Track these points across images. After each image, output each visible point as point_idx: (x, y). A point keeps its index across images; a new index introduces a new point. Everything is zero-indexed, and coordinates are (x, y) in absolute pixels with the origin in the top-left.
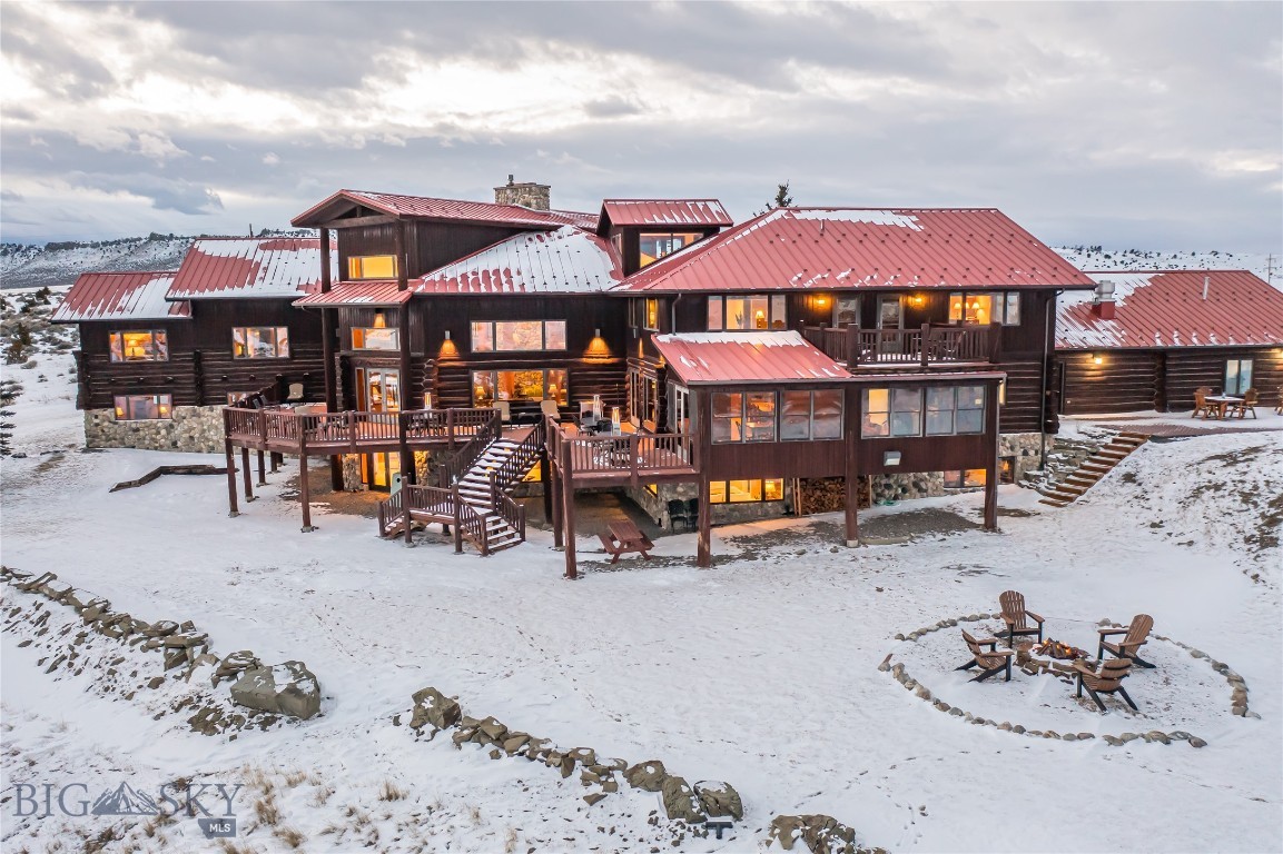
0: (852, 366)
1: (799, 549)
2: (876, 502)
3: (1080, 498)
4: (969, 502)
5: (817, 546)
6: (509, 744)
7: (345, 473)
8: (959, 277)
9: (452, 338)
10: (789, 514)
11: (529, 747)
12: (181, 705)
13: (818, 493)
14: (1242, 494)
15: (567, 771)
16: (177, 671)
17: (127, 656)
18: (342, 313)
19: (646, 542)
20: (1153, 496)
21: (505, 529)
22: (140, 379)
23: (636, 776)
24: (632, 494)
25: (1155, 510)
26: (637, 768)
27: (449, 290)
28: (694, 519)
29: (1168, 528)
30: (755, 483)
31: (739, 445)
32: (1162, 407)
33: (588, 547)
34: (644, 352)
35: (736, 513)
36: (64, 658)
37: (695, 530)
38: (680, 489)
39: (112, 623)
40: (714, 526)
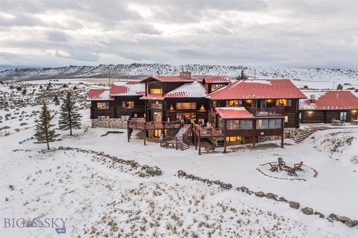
0: (255, 115)
1: (243, 150)
2: (260, 142)
3: (302, 142)
4: (278, 142)
5: (247, 150)
6: (195, 178)
7: (149, 133)
8: (278, 96)
9: (173, 107)
10: (242, 144)
11: (199, 179)
12: (137, 173)
13: (248, 140)
14: (333, 141)
15: (205, 182)
16: (134, 168)
17: (124, 166)
18: (149, 101)
19: (214, 149)
20: (316, 142)
21: (185, 146)
22: (104, 113)
23: (215, 183)
24: (209, 139)
25: (316, 144)
26: (216, 181)
27: (172, 97)
28: (223, 144)
29: (317, 148)
30: (235, 137)
31: (232, 130)
32: (325, 122)
33: (203, 149)
34: (213, 110)
35: (231, 143)
36: (111, 166)
37: (223, 146)
38: (220, 138)
39: (119, 160)
40: (227, 146)
